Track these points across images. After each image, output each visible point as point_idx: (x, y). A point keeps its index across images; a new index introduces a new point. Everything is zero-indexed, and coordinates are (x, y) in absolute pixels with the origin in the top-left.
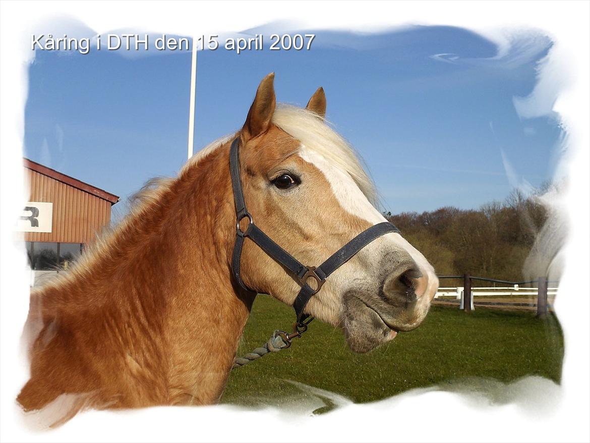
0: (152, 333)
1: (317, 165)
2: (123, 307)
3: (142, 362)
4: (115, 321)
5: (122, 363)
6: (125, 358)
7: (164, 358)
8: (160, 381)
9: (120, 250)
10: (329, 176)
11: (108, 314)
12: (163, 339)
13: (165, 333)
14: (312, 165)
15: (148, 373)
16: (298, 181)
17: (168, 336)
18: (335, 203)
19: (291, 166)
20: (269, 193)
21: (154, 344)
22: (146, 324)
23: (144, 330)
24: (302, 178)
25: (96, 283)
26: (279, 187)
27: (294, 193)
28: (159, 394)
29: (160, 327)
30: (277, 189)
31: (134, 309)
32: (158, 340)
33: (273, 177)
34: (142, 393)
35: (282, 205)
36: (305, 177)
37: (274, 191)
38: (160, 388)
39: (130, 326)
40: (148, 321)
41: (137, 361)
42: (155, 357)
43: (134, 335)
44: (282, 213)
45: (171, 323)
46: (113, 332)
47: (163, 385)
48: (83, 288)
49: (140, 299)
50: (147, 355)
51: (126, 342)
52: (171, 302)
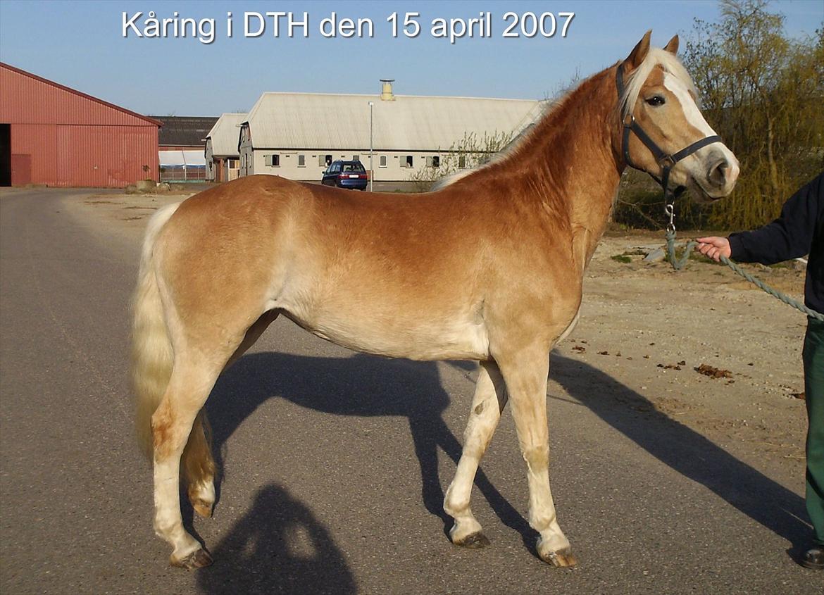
0: (558, 190)
1: (674, 93)
2: (539, 173)
3: (553, 207)
4: (535, 182)
5: (541, 207)
6: (542, 204)
7: (566, 204)
8: (564, 218)
9: (537, 138)
10: (681, 101)
11: (530, 178)
12: (565, 193)
13: (566, 189)
14: (671, 92)
15: (557, 214)
16: (663, 102)
17: (568, 191)
18: (683, 117)
19: (659, 92)
20: (643, 106)
21: (559, 195)
22: (554, 184)
23: (553, 188)
24: (666, 100)
25: (522, 159)
26: (650, 104)
27: (660, 109)
28: (564, 225)
29: (563, 186)
30: (649, 106)
31: (546, 175)
32: (562, 193)
33: (647, 99)
34: (554, 226)
35: (652, 116)
36: (667, 99)
37: (647, 106)
38: (565, 223)
39: (544, 185)
40: (555, 182)
41: (550, 206)
42: (561, 204)
43: (547, 191)
44: (651, 121)
45: (570, 182)
46: (534, 188)
47: (566, 221)
48: (514, 163)
49: (549, 167)
50: (556, 202)
51: (542, 195)
52: (569, 169)
